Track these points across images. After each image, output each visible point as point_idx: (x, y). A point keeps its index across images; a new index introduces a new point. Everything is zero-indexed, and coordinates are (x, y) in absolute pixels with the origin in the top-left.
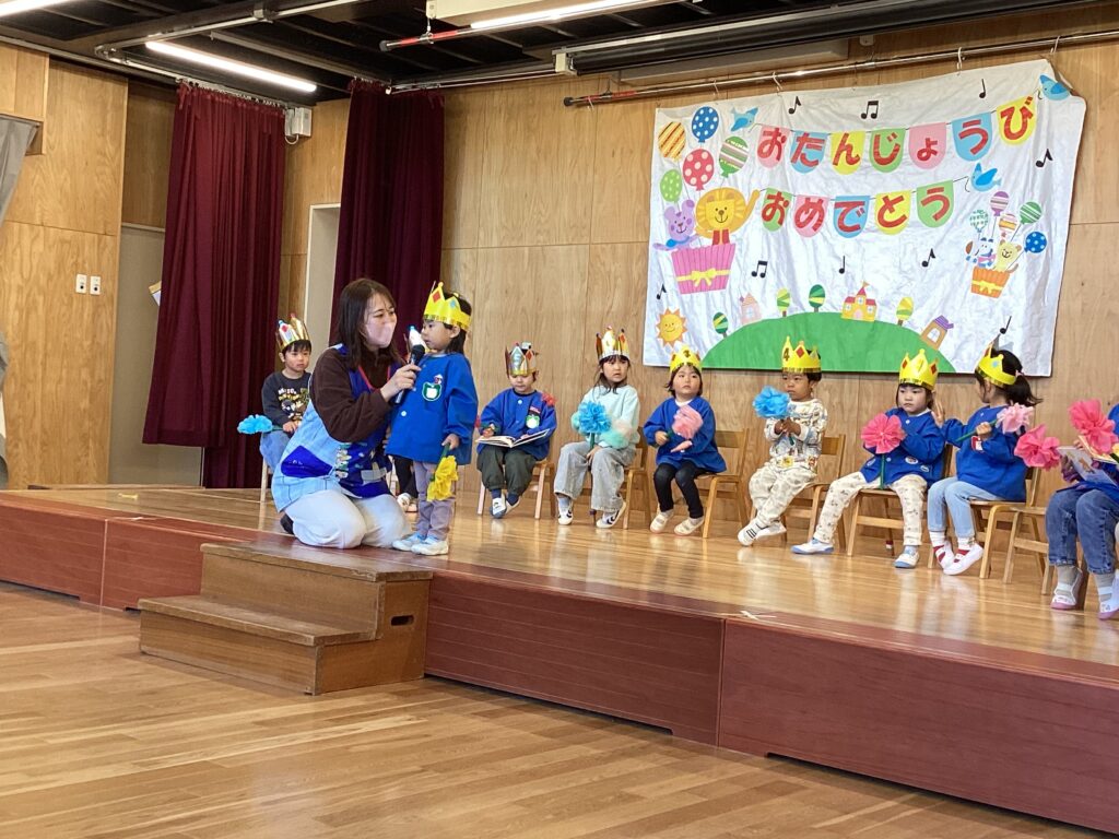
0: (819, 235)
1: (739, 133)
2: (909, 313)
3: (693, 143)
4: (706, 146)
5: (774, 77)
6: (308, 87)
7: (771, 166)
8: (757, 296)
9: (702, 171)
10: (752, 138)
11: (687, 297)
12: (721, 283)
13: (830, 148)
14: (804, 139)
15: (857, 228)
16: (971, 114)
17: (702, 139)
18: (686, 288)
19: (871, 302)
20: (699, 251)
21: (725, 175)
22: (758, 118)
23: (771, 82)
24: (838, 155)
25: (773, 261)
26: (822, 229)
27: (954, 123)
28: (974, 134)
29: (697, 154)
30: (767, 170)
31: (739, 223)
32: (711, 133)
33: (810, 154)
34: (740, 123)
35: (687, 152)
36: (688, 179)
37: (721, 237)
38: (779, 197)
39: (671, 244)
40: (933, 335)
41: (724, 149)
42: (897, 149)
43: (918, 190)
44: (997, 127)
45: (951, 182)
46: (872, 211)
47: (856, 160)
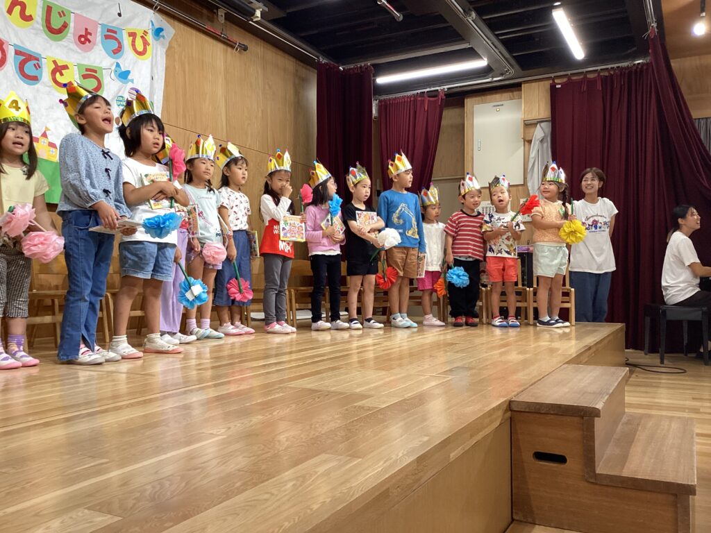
16: (112, 25)
19: (53, 146)
24: (12, 7)
26: (7, 70)
27: (102, 25)
42: (65, 26)
43: (79, 65)
44: (127, 41)
45: (102, 69)
46: (47, 69)
47: (29, 18)
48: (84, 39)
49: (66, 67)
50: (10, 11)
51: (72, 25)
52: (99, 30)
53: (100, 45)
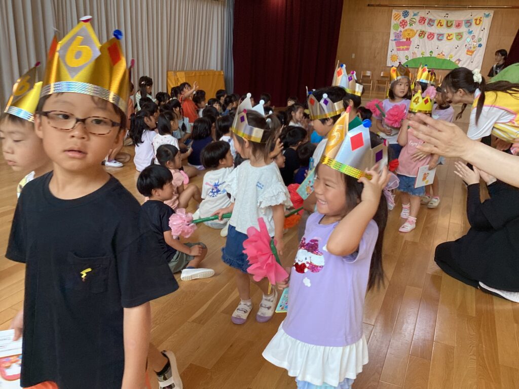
0: (432, 41)
1: (414, 17)
2: (452, 57)
3: (402, 18)
4: (406, 19)
7: (422, 25)
8: (416, 52)
9: (404, 24)
10: (417, 18)
11: (398, 52)
12: (407, 49)
13: (436, 23)
14: (430, 20)
15: (441, 40)
16: (469, 19)
17: (405, 17)
18: (399, 50)
19: (444, 55)
20: (402, 42)
21: (410, 26)
22: (419, 14)
23: (423, 7)
24: (438, 24)
25: (421, 45)
26: (434, 39)
27: (465, 21)
28: (469, 23)
29: (403, 21)
30: (420, 26)
31: (413, 36)
32: (407, 16)
33: (432, 23)
34: (415, 15)
35: (401, 20)
36: (401, 26)
37: (409, 39)
38: (423, 32)
39: (395, 40)
40: (457, 62)
41: (410, 20)
42: (452, 24)
43: (456, 33)
44: (474, 22)
45: (463, 32)
46: (445, 36)
47: (442, 25)
48: (458, 26)
49: (451, 35)
50: (437, 25)
51: (454, 23)
52: (464, 22)
53: (464, 27)
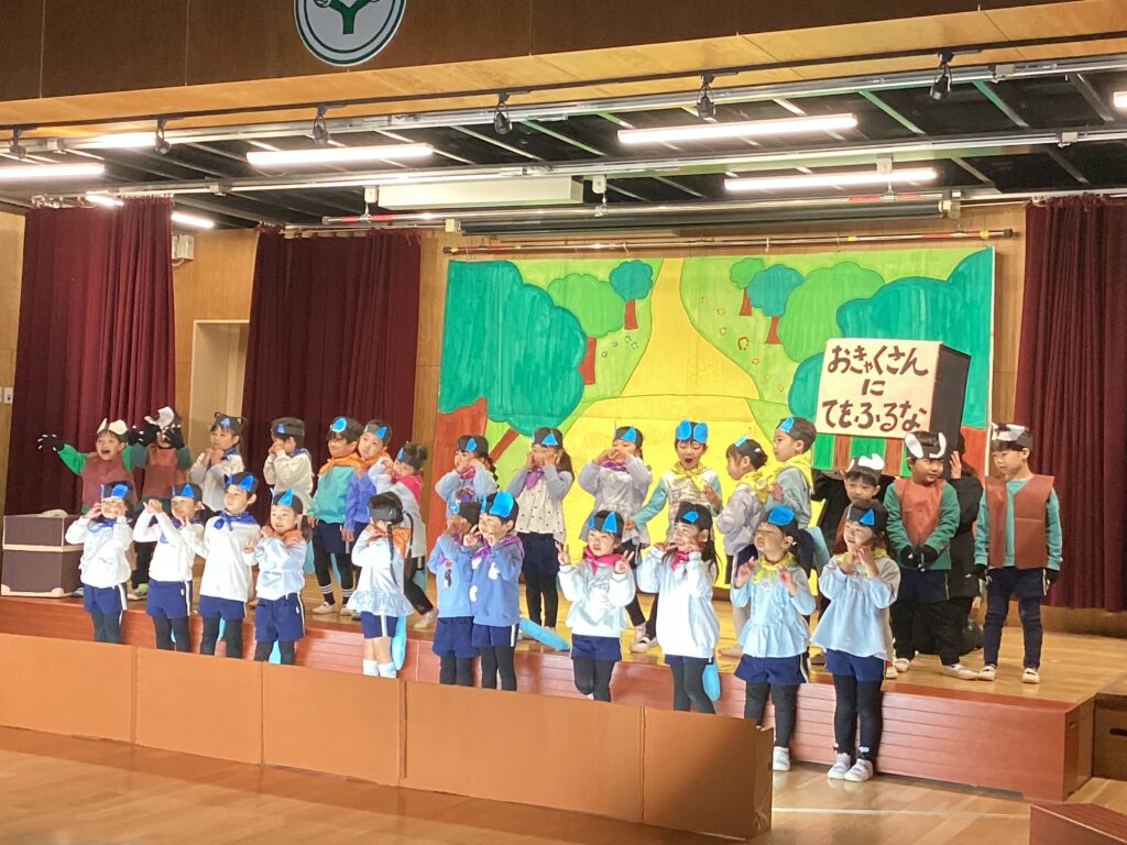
5: (624, 246)
6: (207, 224)
23: (622, 250)
